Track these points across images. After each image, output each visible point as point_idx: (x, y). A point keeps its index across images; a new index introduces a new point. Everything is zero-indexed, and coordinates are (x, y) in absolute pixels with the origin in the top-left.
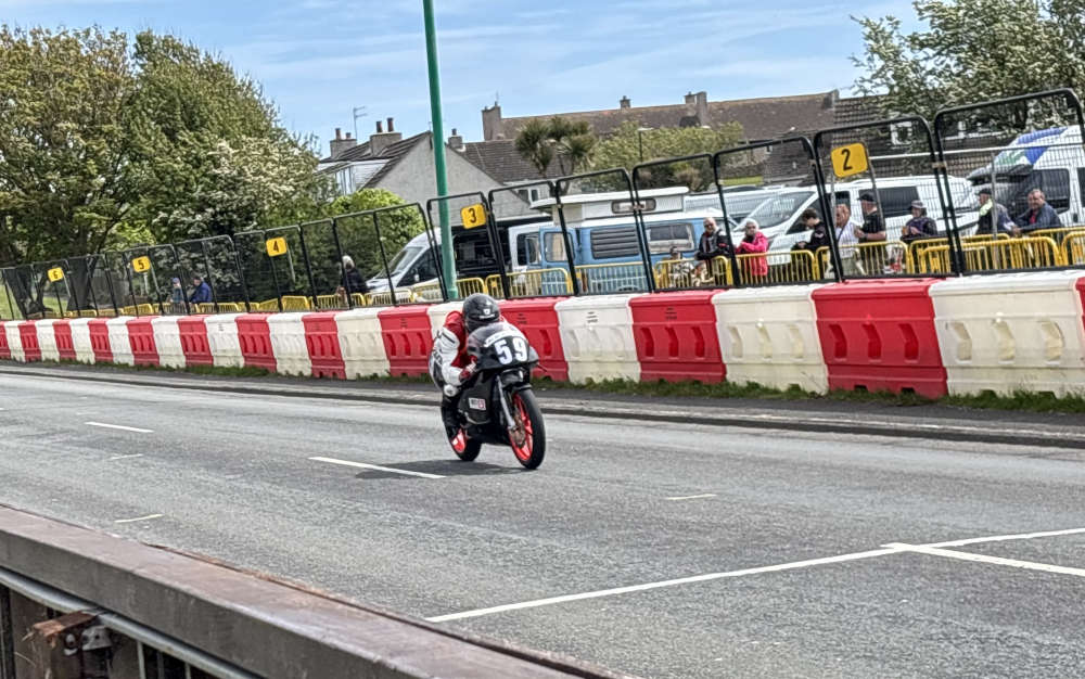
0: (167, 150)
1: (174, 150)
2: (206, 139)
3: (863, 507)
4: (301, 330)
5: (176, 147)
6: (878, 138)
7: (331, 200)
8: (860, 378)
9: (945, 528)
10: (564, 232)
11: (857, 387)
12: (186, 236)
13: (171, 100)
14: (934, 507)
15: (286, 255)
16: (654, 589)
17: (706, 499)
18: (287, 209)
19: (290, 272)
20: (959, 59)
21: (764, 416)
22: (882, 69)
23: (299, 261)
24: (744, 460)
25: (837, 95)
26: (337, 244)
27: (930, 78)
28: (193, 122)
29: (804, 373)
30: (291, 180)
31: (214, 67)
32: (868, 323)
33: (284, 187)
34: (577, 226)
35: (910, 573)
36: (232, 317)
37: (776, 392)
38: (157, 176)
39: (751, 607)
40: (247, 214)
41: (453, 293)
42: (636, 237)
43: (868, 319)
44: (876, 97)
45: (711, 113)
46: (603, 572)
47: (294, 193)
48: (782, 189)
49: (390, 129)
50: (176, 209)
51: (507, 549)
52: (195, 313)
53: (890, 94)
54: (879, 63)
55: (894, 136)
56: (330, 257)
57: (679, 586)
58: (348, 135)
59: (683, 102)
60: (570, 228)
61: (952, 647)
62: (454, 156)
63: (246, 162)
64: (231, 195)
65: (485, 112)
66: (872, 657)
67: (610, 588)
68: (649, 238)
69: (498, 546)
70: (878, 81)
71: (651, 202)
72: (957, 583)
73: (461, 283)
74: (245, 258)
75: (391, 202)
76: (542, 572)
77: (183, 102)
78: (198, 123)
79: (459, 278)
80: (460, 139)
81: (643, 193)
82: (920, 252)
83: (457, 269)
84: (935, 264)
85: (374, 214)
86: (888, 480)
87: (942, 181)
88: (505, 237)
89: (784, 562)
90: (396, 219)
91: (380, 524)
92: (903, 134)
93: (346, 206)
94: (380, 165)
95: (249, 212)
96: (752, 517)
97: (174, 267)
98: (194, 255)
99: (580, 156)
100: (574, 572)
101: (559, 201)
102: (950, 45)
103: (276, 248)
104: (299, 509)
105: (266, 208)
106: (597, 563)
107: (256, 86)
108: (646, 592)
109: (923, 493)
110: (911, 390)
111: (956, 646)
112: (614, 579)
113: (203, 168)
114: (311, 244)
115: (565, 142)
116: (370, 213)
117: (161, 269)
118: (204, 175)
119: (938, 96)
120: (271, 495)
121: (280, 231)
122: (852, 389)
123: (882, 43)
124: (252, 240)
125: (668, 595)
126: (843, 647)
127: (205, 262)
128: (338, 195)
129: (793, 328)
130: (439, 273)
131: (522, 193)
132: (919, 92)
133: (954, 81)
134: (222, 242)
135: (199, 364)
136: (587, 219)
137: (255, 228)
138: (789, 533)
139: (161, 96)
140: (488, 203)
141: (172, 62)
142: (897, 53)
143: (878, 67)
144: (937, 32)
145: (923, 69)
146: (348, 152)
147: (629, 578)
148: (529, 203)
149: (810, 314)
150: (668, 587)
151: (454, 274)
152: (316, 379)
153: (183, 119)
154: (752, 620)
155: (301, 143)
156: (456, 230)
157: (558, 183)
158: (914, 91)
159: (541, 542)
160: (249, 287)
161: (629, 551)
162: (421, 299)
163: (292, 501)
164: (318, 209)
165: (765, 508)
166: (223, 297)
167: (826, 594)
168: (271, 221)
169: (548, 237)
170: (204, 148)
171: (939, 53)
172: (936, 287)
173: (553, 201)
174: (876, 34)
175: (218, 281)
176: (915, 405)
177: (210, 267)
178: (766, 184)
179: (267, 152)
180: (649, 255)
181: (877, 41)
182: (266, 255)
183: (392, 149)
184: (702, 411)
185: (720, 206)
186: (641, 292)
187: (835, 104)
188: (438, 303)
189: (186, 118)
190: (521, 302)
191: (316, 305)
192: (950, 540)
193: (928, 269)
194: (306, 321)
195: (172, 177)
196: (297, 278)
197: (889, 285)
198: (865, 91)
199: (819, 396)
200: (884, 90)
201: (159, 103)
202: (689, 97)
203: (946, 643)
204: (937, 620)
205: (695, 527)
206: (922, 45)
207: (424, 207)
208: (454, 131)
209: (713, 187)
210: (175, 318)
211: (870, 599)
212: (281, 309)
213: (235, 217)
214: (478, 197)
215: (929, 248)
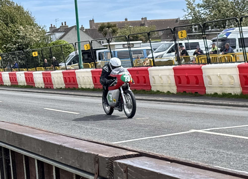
0: (6, 28)
1: (8, 29)
2: (16, 26)
3: (185, 121)
4: (41, 76)
5: (8, 28)
6: (190, 30)
7: (50, 42)
8: (185, 89)
9: (205, 126)
10: (111, 52)
11: (184, 92)
12: (11, 51)
13: (7, 16)
14: (202, 121)
15: (38, 56)
16: (133, 141)
17: (146, 119)
18: (38, 45)
19: (39, 61)
20: (209, 10)
21: (161, 99)
22: (191, 12)
23: (41, 58)
24: (156, 109)
25: (179, 19)
26: (51, 54)
27: (202, 15)
28: (13, 21)
29: (171, 88)
30: (39, 37)
31: (18, 7)
32: (187, 76)
33: (37, 39)
34: (114, 50)
35: (196, 137)
36: (23, 72)
37: (164, 93)
38: (3, 35)
39: (157, 145)
40: (27, 45)
41: (82, 67)
42: (129, 54)
43: (187, 75)
44: (189, 20)
45: (148, 23)
46: (120, 137)
47: (40, 40)
48: (166, 42)
49: (65, 24)
50: (8, 44)
51: (95, 131)
52: (13, 71)
53: (192, 19)
54: (190, 11)
55: (194, 29)
56: (49, 57)
57: (139, 140)
58: (54, 26)
59: (141, 20)
60: (112, 51)
61: (206, 155)
62: (82, 32)
63: (27, 32)
64: (23, 40)
65: (90, 21)
66: (187, 157)
67: (122, 141)
68: (132, 54)
69: (93, 131)
70: (190, 15)
71: (133, 45)
72: (207, 139)
73: (84, 65)
74: (27, 57)
75: (65, 43)
76: (104, 137)
77: (10, 16)
78: (14, 22)
79: (83, 63)
80: (83, 28)
81: (131, 42)
82: (200, 58)
83: (83, 61)
84: (203, 61)
85: (61, 46)
86: (191, 114)
87: (205, 41)
88: (95, 53)
89: (165, 134)
90: (67, 48)
91: (62, 125)
92: (195, 29)
93: (54, 44)
94: (63, 34)
95: (28, 45)
96: (157, 123)
97: (8, 59)
98: (13, 56)
99: (114, 33)
100: (112, 137)
101: (109, 44)
102: (207, 7)
103: (35, 54)
104: (41, 121)
105: (32, 44)
106: (118, 135)
107: (30, 12)
108: (131, 142)
109: (200, 118)
110: (197, 93)
111: (207, 154)
112: (123, 139)
113: (15, 34)
114: (45, 54)
115: (111, 29)
116: (60, 46)
117: (4, 60)
118: (16, 35)
119: (204, 19)
120: (34, 118)
121: (36, 50)
122: (183, 92)
123: (190, 6)
124: (28, 53)
125: (136, 143)
126: (180, 155)
127: (16, 58)
128: (51, 41)
129: (168, 77)
130: (78, 62)
131: (100, 42)
132: (200, 18)
133: (208, 16)
134: (21, 53)
135: (14, 84)
136: (117, 49)
137: (29, 49)
138: (166, 127)
139: (4, 14)
140: (91, 44)
141: (7, 5)
142: (194, 8)
143: (190, 12)
144: (204, 3)
145: (201, 13)
146: (54, 30)
147: (126, 138)
148: (101, 45)
149: (172, 73)
150: (136, 140)
151: (82, 62)
152: (46, 89)
153: (10, 20)
154: (157, 148)
155: (42, 27)
156: (82, 51)
157: (109, 39)
158: (198, 18)
159: (104, 129)
160: (28, 65)
161: (127, 132)
162: (73, 68)
163: (39, 119)
164: (46, 45)
165: (161, 121)
166: (21, 67)
167: (175, 142)
168: (34, 47)
169: (106, 53)
170: (16, 28)
171: (205, 9)
172: (203, 67)
173: (108, 44)
174: (189, 4)
175: (19, 63)
176: (198, 96)
177: (17, 59)
178: (162, 41)
179: (32, 30)
180: (132, 58)
181: (189, 5)
182: (32, 56)
183: (66, 30)
184: (145, 98)
185: (150, 46)
186: (130, 67)
187: (179, 21)
188: (78, 69)
189: (11, 20)
190: (99, 69)
191: (46, 69)
192: (206, 129)
193: (201, 62)
194: (43, 74)
195: (7, 36)
196: (41, 62)
197: (192, 66)
198: (186, 18)
199: (175, 94)
200: (191, 18)
201: (4, 16)
202: (142, 19)
203: (205, 154)
204: (203, 148)
205: (143, 126)
206: (200, 7)
207: (74, 44)
208: (82, 26)
209: (148, 41)
210: (8, 72)
211: (186, 143)
212: (36, 71)
213: (24, 46)
214: (88, 42)
215: (202, 57)
